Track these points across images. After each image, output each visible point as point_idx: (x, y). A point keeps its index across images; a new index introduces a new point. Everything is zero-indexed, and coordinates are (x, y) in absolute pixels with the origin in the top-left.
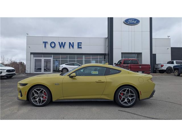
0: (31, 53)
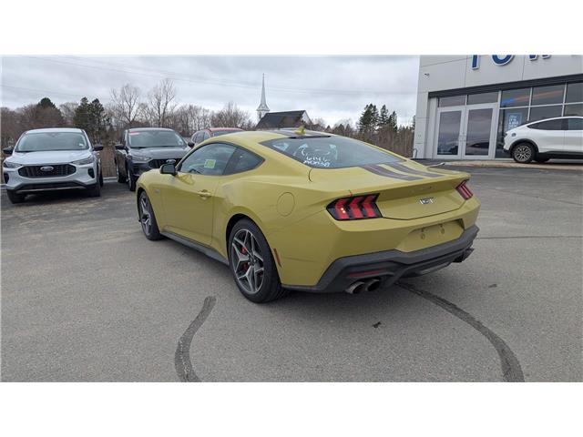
0: (430, 93)
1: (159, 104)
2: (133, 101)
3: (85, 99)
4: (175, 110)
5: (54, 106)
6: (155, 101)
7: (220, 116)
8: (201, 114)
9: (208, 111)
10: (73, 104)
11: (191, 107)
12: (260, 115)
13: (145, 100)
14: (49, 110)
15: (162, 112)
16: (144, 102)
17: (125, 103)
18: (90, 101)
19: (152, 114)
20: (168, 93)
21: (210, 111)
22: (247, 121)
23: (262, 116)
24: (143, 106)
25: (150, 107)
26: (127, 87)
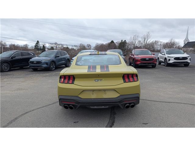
1: (144, 41)
2: (136, 40)
3: (122, 40)
4: (150, 42)
5: (114, 43)
6: (143, 39)
7: (167, 44)
8: (159, 43)
9: (162, 42)
10: (119, 42)
11: (156, 41)
12: (185, 43)
13: (140, 39)
14: (113, 44)
15: (145, 43)
16: (140, 40)
17: (134, 41)
18: (123, 41)
19: (142, 44)
20: (148, 36)
21: (163, 42)
22: (178, 45)
23: (186, 43)
24: (140, 41)
25: (142, 41)
26: (135, 36)
